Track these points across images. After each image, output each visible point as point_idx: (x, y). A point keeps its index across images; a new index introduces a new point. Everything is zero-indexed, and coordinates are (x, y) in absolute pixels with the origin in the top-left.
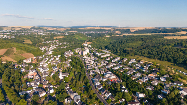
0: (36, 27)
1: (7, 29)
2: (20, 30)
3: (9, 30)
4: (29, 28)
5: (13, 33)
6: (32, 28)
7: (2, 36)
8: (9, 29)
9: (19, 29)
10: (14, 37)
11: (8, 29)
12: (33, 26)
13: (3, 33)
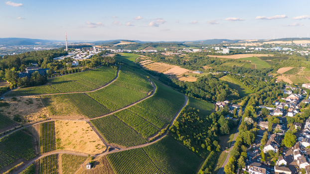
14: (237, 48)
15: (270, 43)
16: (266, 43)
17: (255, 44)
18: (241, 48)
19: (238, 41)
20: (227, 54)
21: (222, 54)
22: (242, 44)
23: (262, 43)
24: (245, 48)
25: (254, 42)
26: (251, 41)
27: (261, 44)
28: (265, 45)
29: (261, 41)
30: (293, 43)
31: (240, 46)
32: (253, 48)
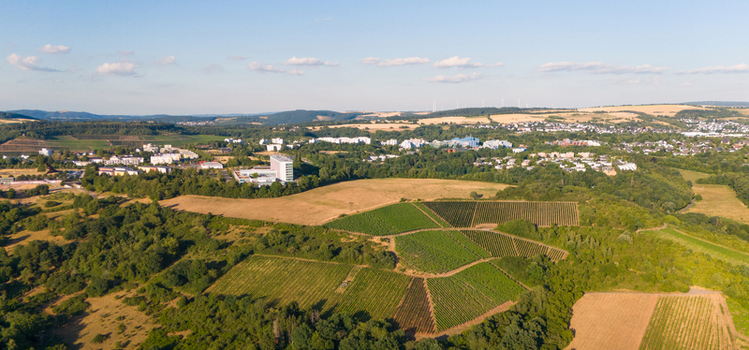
0: (704, 108)
1: (576, 119)
2: (633, 125)
3: (584, 124)
4: (670, 111)
5: (613, 139)
6: (683, 114)
7: (571, 154)
8: (586, 119)
9: (626, 117)
10: (632, 167)
11: (581, 120)
12: (688, 104)
13: (568, 141)
14: (345, 140)
15: (436, 121)
16: (427, 122)
17: (396, 127)
18: (355, 140)
19: (354, 115)
20: (279, 190)
21: (253, 192)
22: (362, 127)
23: (415, 123)
24: (368, 141)
25: (393, 119)
26: (386, 116)
27: (413, 127)
28: (424, 127)
29: (412, 117)
30: (494, 123)
31: (355, 133)
32: (393, 142)
